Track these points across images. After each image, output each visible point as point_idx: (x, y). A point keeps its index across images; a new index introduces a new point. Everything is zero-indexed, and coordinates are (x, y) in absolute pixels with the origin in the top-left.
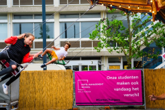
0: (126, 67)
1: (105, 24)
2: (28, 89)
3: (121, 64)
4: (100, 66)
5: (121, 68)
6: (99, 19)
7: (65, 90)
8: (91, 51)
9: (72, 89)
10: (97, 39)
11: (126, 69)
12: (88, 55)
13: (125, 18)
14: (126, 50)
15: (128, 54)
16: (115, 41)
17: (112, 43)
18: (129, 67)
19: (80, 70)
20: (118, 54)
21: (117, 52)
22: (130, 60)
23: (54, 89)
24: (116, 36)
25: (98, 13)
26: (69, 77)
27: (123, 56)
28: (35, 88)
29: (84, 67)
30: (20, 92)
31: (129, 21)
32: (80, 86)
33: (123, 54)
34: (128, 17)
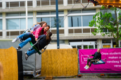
0: (115, 46)
1: (99, 16)
2: (47, 61)
3: (111, 44)
4: (96, 46)
5: (111, 47)
6: (94, 14)
7: (72, 62)
8: (90, 35)
9: (77, 61)
10: (93, 27)
11: (115, 47)
12: (88, 38)
13: (113, 12)
14: (115, 34)
15: (116, 37)
16: (107, 28)
17: (104, 30)
18: (117, 46)
19: (82, 48)
20: (109, 37)
22: (118, 41)
23: (65, 61)
24: (108, 25)
25: (94, 10)
26: (75, 53)
27: (112, 39)
28: (52, 61)
29: (85, 47)
30: (42, 64)
31: (116, 14)
33: (112, 37)
34: (115, 12)
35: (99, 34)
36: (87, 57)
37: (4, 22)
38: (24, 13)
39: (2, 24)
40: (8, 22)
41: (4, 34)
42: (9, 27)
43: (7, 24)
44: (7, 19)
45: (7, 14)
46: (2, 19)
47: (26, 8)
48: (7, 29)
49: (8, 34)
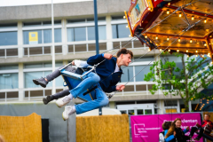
0: (183, 110)
1: (159, 67)
2: (85, 134)
3: (178, 108)
4: (156, 110)
5: (178, 111)
6: (152, 63)
7: (121, 135)
8: (147, 94)
9: (129, 134)
10: (151, 83)
11: (183, 112)
12: (143, 99)
13: (179, 60)
14: (182, 93)
15: (185, 97)
16: (170, 84)
17: (167, 86)
18: (187, 110)
19: (136, 114)
20: (173, 97)
21: (173, 94)
22: (187, 102)
23: (111, 134)
24: (172, 78)
25: (152, 57)
26: (125, 121)
27: (180, 100)
28: (91, 133)
29: (140, 112)
30: (77, 138)
31: (183, 63)
32: (137, 131)
33: (179, 97)
34: (183, 60)
35: (160, 93)
36: (142, 127)
37: (21, 77)
38: (50, 63)
39: (17, 79)
40: (27, 77)
41: (21, 95)
42: (28, 84)
43: (25, 79)
44: (25, 73)
45: (26, 65)
46: (17, 74)
47: (53, 56)
48: (25, 86)
49: (26, 94)
